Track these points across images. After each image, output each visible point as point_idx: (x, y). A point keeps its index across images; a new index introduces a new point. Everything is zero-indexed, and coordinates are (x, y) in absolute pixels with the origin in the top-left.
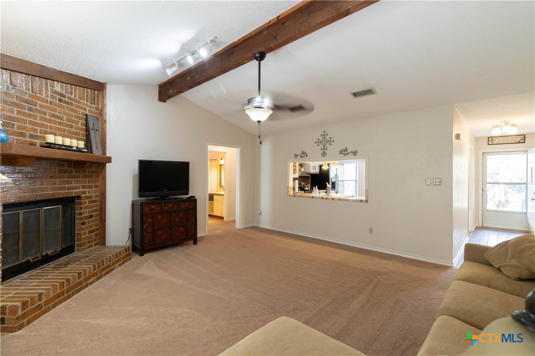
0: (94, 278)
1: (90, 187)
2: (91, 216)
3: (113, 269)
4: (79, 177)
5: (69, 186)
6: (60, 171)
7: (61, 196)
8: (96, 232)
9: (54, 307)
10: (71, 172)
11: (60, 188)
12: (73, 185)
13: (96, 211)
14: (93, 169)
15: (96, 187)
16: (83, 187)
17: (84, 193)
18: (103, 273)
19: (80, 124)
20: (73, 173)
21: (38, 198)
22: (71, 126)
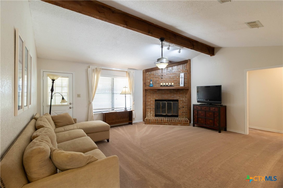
0: (167, 124)
1: (183, 97)
2: (183, 107)
3: (177, 125)
4: (177, 94)
5: (173, 96)
6: (170, 92)
7: (170, 99)
8: (186, 113)
9: (153, 124)
10: (174, 92)
11: (170, 97)
12: (175, 96)
13: (186, 106)
14: (184, 91)
15: (185, 97)
16: (179, 97)
17: (180, 99)
18: (172, 124)
19: (177, 77)
20: (175, 93)
21: (163, 99)
22: (174, 79)
